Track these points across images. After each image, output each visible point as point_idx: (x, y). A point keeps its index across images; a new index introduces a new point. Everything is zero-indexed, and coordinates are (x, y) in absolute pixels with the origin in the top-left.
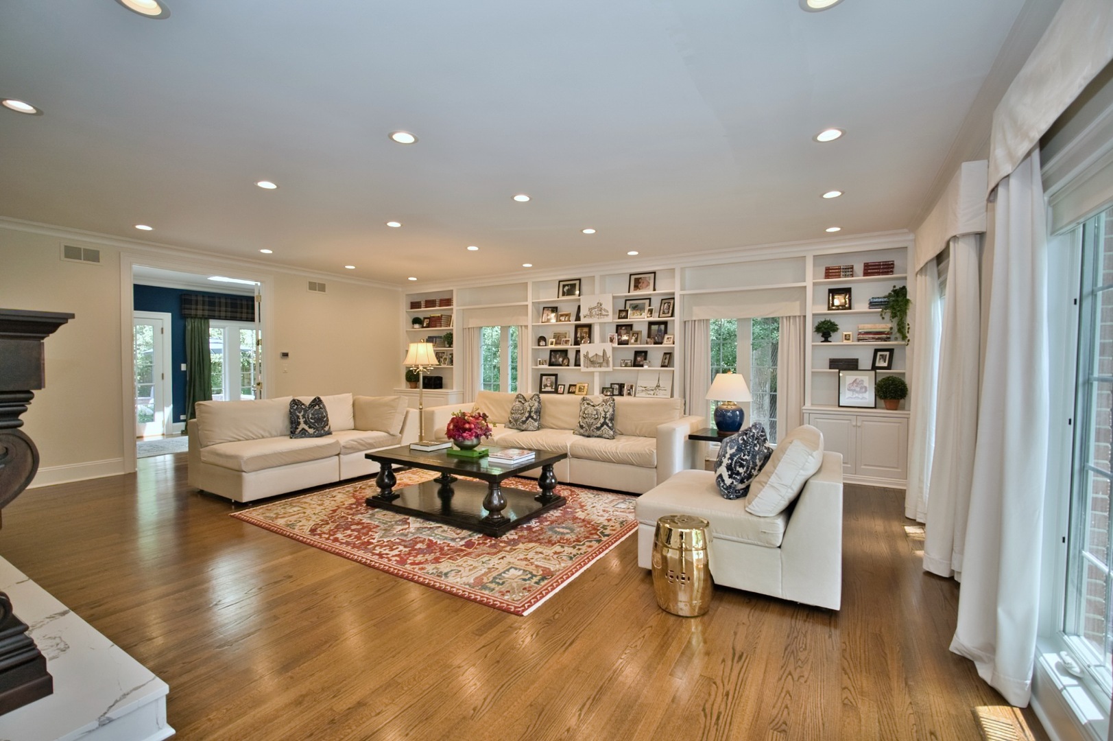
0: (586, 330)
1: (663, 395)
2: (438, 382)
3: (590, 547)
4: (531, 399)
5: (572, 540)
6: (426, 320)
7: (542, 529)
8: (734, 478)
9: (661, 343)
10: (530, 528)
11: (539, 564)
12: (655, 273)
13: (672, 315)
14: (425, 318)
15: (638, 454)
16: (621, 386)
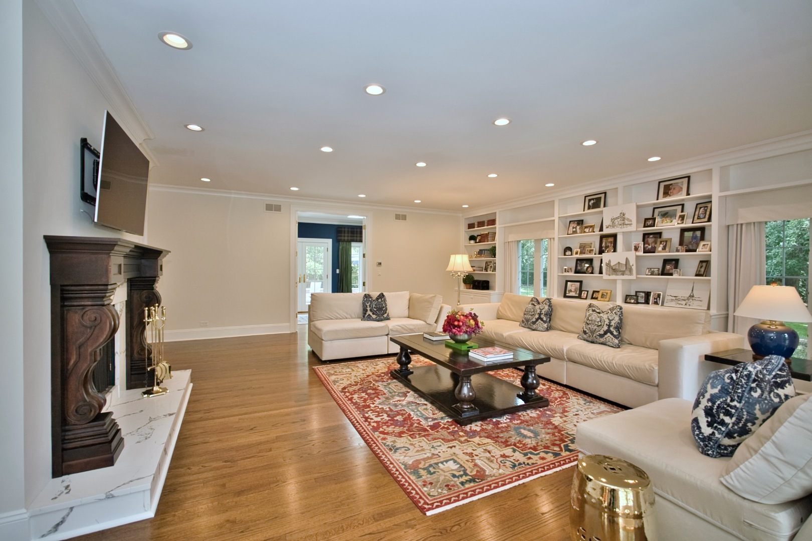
0: (611, 239)
1: (697, 307)
2: (485, 285)
3: (543, 458)
4: (542, 303)
5: (529, 446)
6: (479, 237)
7: (509, 426)
8: (716, 428)
9: (695, 251)
10: (498, 423)
11: (478, 462)
12: (689, 177)
13: (709, 220)
14: (478, 236)
15: (636, 368)
16: (648, 294)
